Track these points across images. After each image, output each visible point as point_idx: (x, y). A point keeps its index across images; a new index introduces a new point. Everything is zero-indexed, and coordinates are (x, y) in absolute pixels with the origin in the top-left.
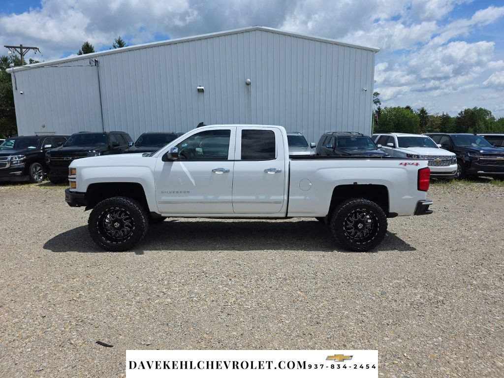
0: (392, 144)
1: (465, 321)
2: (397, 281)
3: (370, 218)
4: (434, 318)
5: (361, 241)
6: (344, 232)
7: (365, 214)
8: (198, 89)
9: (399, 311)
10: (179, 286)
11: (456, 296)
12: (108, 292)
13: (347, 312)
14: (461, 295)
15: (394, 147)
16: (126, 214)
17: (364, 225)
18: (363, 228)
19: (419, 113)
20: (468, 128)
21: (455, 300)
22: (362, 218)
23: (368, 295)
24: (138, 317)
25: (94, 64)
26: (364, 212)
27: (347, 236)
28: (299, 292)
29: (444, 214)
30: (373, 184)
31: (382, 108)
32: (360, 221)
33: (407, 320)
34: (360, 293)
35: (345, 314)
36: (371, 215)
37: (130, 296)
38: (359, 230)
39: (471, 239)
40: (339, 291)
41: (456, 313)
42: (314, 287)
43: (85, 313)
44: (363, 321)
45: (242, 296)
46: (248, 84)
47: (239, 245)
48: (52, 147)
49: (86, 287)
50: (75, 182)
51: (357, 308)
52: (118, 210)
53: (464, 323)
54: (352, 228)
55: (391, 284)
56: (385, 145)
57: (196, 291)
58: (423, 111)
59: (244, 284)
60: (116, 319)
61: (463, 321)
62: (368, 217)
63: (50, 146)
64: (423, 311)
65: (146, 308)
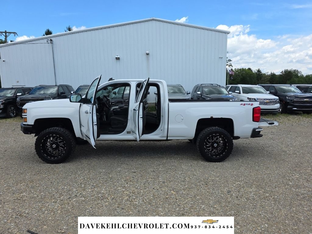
0: (238, 92)
1: (283, 212)
2: (239, 183)
3: (222, 140)
4: (263, 210)
5: (216, 155)
6: (205, 149)
7: (218, 137)
8: (116, 58)
9: (239, 205)
10: (92, 188)
11: (278, 193)
12: (42, 193)
13: (204, 206)
14: (281, 193)
15: (240, 93)
16: (60, 139)
17: (218, 145)
18: (217, 147)
19: (257, 72)
20: (287, 81)
21: (277, 196)
22: (217, 140)
23: (219, 193)
24: (59, 212)
25: (50, 42)
26: (218, 136)
27: (207, 152)
28: (172, 192)
29: (271, 136)
30: (223, 117)
31: (233, 69)
32: (215, 142)
33: (244, 212)
34: (214, 192)
35: (202, 207)
36: (223, 138)
37: (57, 196)
38: (215, 148)
39: (288, 153)
40: (199, 190)
41: (277, 206)
42: (183, 188)
43: (24, 209)
44: (214, 213)
45: (133, 195)
46: (148, 54)
47: (136, 158)
48: (22, 95)
49: (28, 190)
50: (26, 118)
51: (210, 203)
52: (55, 137)
53: (283, 213)
54: (210, 147)
55: (235, 185)
56: (234, 92)
57: (102, 191)
58: (259, 71)
59: (136, 186)
60: (44, 213)
61: (282, 212)
62: (221, 139)
63: (20, 94)
64: (255, 204)
65: (66, 205)
